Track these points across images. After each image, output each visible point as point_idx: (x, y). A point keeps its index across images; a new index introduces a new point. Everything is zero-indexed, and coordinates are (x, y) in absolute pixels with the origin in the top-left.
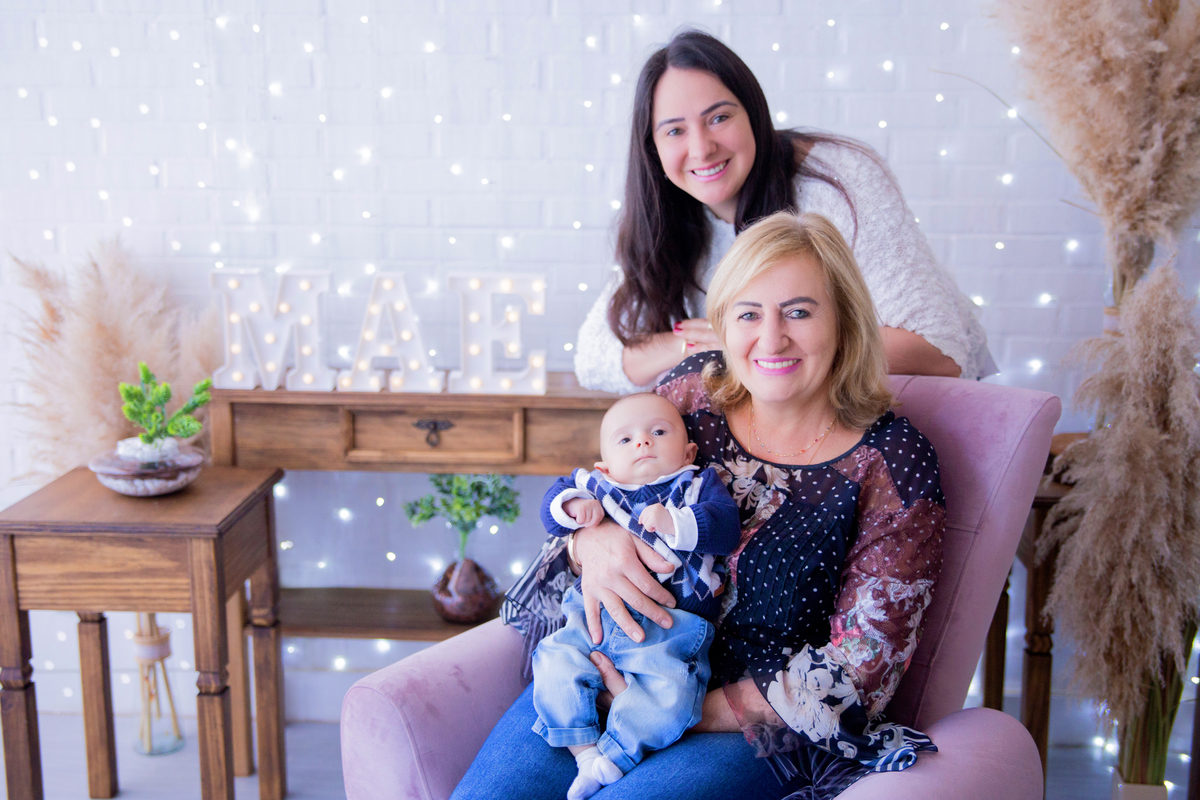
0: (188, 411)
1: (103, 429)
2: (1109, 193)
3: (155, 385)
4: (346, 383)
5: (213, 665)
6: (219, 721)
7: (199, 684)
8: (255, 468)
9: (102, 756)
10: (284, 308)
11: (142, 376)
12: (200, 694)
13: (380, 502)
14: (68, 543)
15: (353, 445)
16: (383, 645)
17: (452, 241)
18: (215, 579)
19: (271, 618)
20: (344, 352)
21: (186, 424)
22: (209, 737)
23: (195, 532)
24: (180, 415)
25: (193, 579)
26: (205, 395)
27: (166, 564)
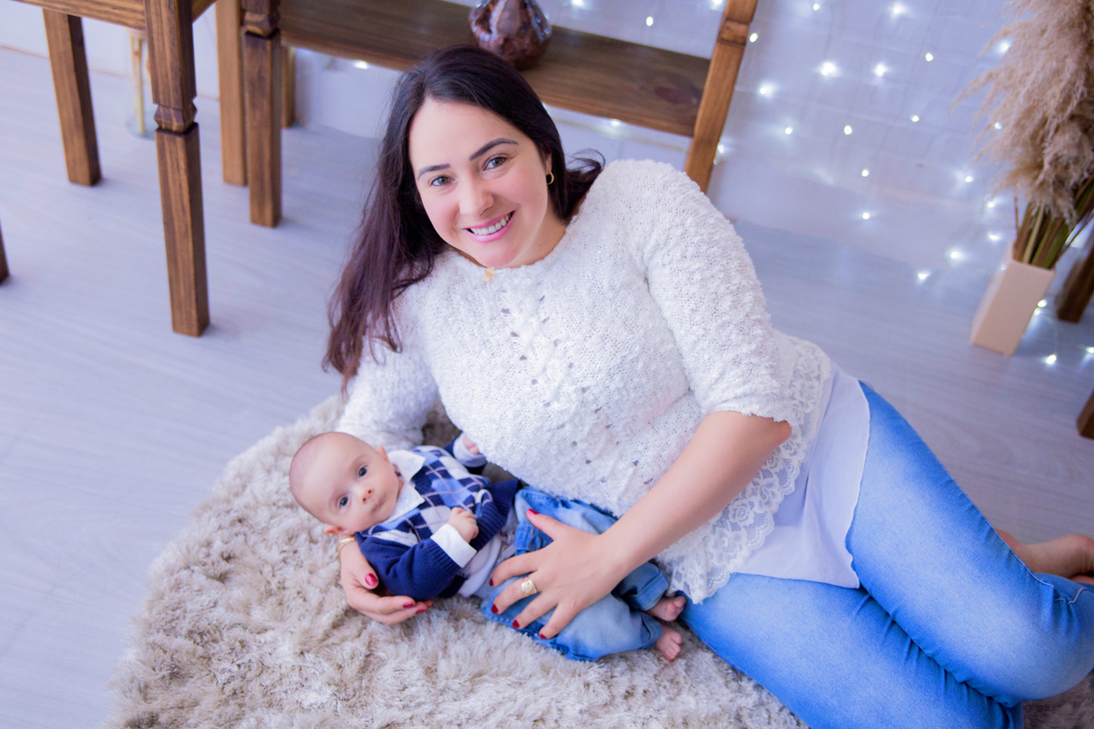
5: (174, 98)
6: (182, 165)
7: (157, 118)
12: (160, 129)
19: (267, 27)
22: (170, 180)
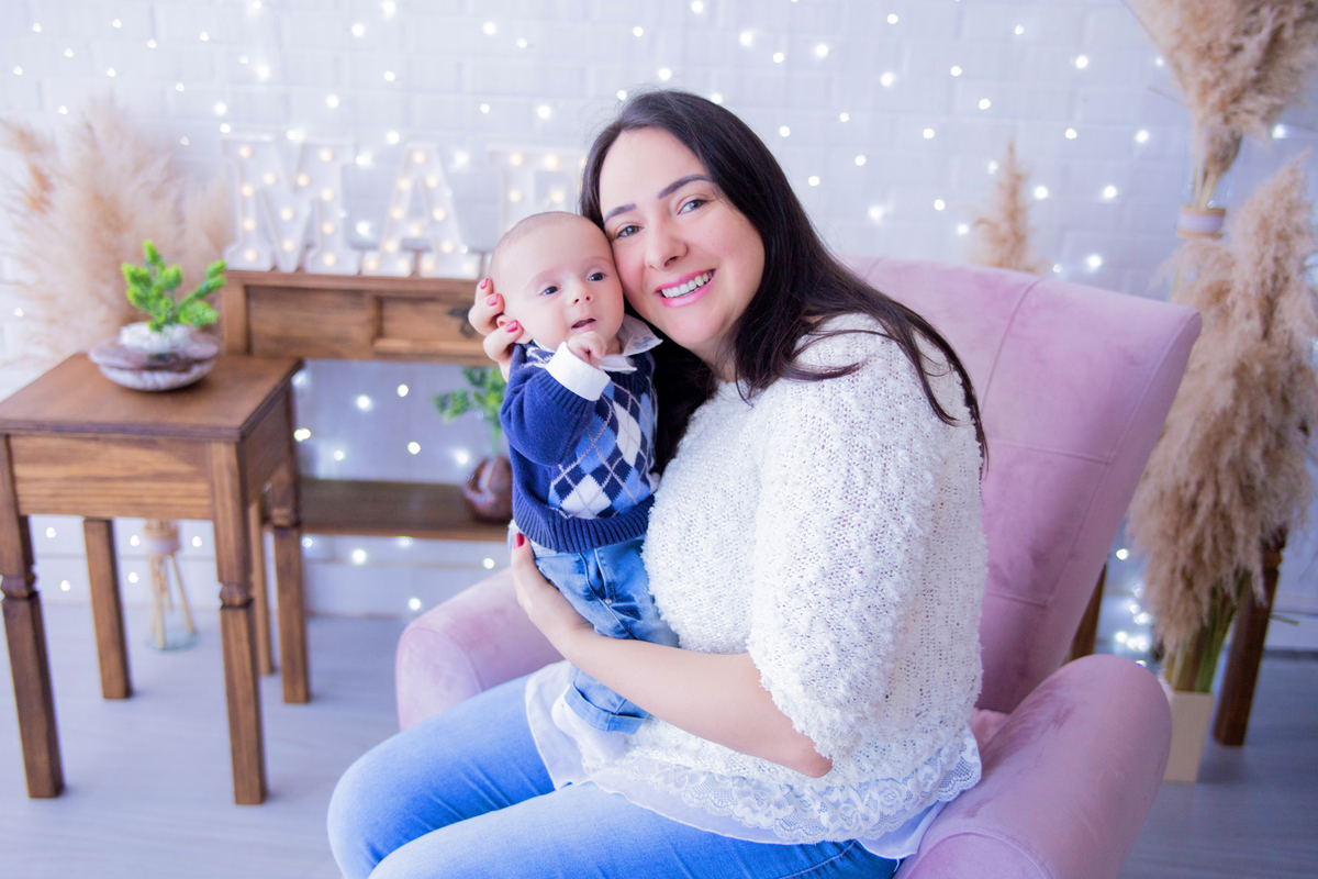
0: (201, 296)
1: (103, 312)
2: (1205, 82)
3: (163, 267)
4: (372, 266)
5: (236, 576)
6: (244, 634)
7: (222, 596)
8: (273, 357)
9: (114, 658)
10: (303, 180)
11: (147, 255)
12: (224, 607)
13: (403, 390)
14: (72, 444)
15: (380, 333)
16: (404, 542)
17: (485, 109)
18: (237, 486)
19: (292, 517)
20: (364, 229)
21: (200, 312)
23: (215, 434)
24: (191, 301)
25: (212, 485)
26: (219, 279)
27: (183, 468)
